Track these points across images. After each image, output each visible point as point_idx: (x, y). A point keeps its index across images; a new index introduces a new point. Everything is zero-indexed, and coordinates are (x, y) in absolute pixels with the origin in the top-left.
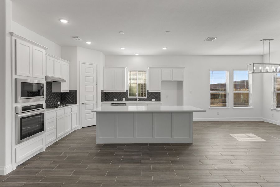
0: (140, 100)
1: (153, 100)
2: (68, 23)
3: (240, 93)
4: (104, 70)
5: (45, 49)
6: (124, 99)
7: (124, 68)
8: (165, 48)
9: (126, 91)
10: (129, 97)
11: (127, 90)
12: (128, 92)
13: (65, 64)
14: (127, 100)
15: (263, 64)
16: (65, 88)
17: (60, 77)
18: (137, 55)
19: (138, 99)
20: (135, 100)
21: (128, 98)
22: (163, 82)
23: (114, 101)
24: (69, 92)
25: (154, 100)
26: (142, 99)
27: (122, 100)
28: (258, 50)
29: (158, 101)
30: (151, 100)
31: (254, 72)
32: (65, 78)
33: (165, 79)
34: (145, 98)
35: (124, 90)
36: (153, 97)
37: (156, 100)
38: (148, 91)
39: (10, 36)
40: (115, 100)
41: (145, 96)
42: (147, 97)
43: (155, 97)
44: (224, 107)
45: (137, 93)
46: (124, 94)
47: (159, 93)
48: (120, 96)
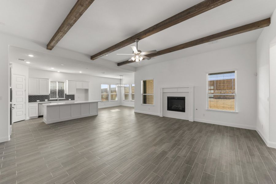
0: (60, 100)
1: (70, 99)
3: (113, 95)
4: (29, 79)
7: (48, 79)
9: (49, 95)
10: (50, 99)
15: (121, 84)
22: (77, 89)
23: (36, 102)
27: (45, 101)
28: (119, 77)
29: (73, 100)
30: (68, 100)
31: (118, 87)
33: (78, 87)
34: (64, 98)
37: (71, 100)
38: (66, 94)
40: (38, 101)
42: (65, 98)
43: (71, 97)
44: (107, 101)
45: (57, 96)
46: (46, 97)
47: (74, 95)
48: (43, 98)
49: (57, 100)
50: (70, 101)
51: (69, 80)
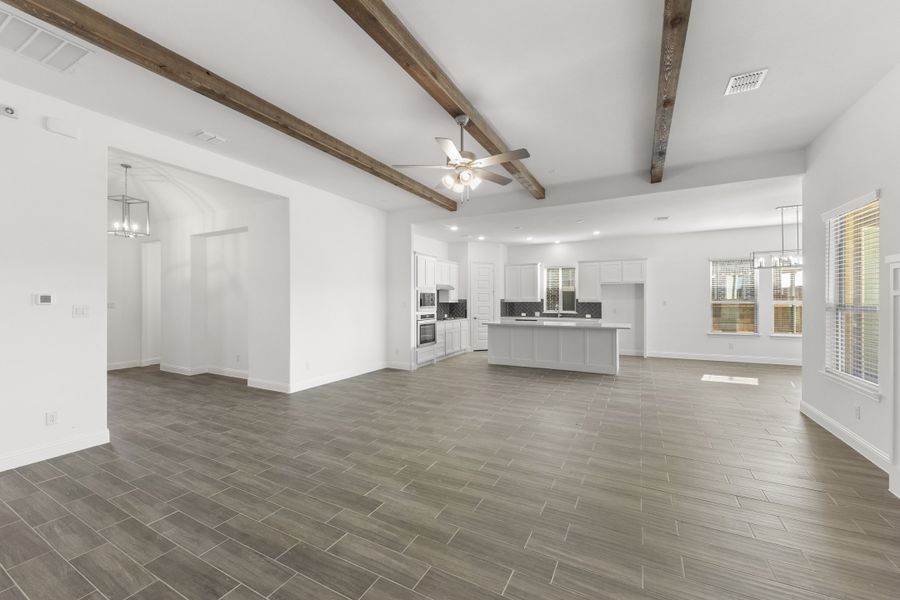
0: (564, 315)
1: (588, 316)
2: (457, 229)
4: (505, 269)
5: (437, 257)
6: (537, 314)
7: (536, 265)
9: (539, 301)
10: (545, 311)
11: (542, 300)
12: (543, 303)
13: (454, 266)
14: (542, 315)
16: (453, 298)
17: (448, 284)
18: (557, 242)
19: (561, 314)
22: (604, 286)
23: (521, 315)
24: (457, 302)
26: (567, 314)
27: (534, 316)
29: (597, 317)
30: (584, 317)
32: (454, 286)
33: (607, 280)
34: (574, 312)
35: (535, 300)
36: (588, 312)
37: (592, 317)
38: (578, 301)
39: (414, 255)
40: (524, 314)
41: (573, 309)
42: (577, 311)
43: (591, 311)
44: (752, 333)
45: (561, 305)
46: (538, 306)
47: (600, 304)
48: (531, 308)
49: (556, 315)
50: (588, 321)
51: (582, 260)
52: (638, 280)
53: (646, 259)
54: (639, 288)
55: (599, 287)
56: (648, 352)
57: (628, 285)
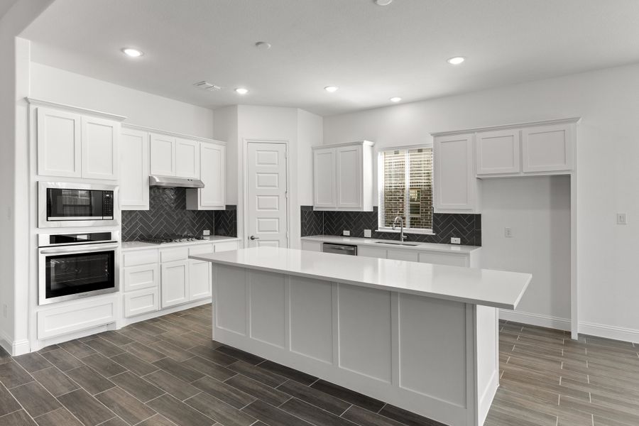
0: (410, 237)
1: (455, 240)
2: (141, 56)
4: (313, 154)
5: (120, 119)
6: (368, 233)
7: (360, 144)
8: (457, 61)
9: (371, 210)
11: (376, 208)
12: (377, 213)
13: (211, 149)
14: (376, 235)
17: (195, 177)
18: (396, 100)
19: (404, 234)
20: (396, 237)
21: (379, 230)
22: (486, 181)
23: (342, 235)
24: (224, 209)
25: (458, 240)
26: (418, 235)
27: (362, 236)
29: (471, 244)
30: (448, 241)
34: (429, 232)
35: (359, 208)
36: (455, 232)
37: (463, 243)
39: (26, 104)
40: (346, 233)
41: (427, 226)
42: (435, 230)
43: (462, 230)
45: (407, 218)
46: (368, 219)
47: (477, 218)
48: (358, 222)
49: (399, 237)
50: (455, 250)
52: (558, 168)
53: (575, 120)
54: (561, 185)
55: (473, 184)
56: (580, 326)
57: (536, 179)
